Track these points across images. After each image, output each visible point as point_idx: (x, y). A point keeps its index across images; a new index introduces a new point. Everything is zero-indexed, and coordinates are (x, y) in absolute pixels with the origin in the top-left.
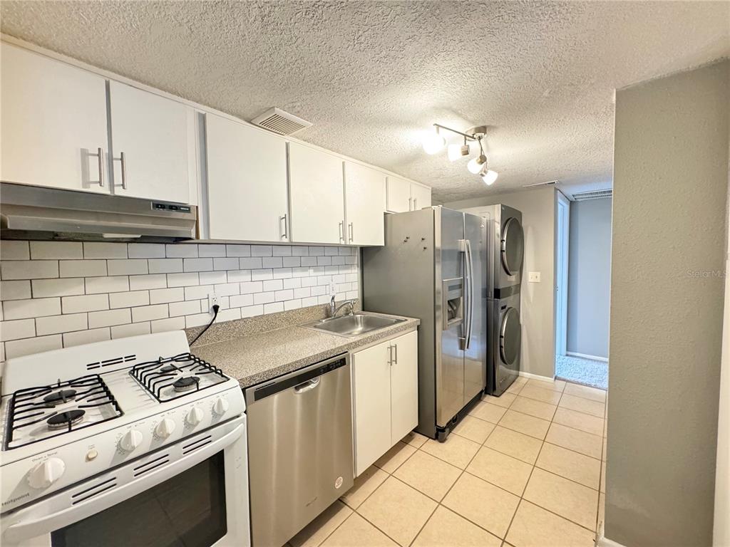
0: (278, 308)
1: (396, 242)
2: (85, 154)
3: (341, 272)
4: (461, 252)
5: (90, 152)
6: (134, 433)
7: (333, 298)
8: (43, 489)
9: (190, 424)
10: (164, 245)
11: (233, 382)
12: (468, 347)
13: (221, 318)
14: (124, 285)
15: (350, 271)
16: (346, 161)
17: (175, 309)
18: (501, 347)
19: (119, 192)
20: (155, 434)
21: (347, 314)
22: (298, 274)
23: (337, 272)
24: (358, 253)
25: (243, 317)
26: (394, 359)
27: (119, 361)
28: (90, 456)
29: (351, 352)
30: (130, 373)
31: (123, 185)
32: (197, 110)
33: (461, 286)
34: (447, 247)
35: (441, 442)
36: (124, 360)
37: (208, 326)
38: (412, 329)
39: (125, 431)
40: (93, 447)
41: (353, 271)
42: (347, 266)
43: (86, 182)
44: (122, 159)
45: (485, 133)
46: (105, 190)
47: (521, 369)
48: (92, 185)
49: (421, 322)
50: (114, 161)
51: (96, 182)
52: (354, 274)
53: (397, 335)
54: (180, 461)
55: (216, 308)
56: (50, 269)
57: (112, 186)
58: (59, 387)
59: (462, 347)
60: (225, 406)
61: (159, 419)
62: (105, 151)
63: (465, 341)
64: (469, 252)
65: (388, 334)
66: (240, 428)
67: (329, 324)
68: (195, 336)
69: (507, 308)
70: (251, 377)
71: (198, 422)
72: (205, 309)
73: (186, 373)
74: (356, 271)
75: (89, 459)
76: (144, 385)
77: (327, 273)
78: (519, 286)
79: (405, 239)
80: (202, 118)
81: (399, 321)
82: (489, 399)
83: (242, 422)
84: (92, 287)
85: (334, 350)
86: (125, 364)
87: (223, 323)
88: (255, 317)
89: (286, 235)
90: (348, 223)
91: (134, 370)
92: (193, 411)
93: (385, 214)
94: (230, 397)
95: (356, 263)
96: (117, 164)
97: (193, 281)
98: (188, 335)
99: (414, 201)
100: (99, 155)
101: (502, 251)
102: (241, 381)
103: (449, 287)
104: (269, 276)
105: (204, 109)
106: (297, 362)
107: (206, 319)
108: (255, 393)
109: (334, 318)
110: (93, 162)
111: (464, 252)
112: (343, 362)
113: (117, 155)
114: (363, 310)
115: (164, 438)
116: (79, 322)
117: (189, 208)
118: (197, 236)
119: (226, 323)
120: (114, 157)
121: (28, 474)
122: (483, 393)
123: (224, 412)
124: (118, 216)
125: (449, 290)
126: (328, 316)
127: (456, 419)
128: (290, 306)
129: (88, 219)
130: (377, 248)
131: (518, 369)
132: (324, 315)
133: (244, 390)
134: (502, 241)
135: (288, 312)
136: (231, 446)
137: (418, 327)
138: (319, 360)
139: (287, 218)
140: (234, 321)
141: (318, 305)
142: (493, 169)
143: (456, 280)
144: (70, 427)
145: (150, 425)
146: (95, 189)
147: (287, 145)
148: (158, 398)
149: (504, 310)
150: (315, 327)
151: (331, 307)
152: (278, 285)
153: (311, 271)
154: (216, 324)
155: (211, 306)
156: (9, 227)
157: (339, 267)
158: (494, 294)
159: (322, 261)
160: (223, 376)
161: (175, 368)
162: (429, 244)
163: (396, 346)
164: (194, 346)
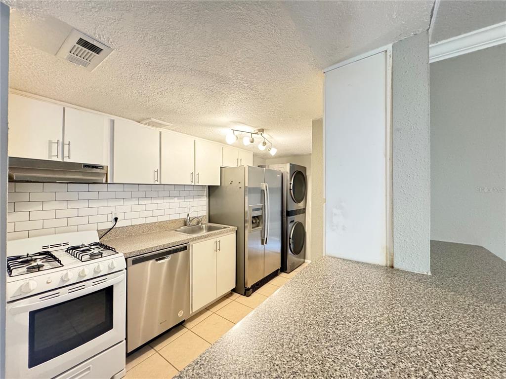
0: (154, 220)
1: (226, 183)
2: (50, 142)
3: (195, 200)
4: (262, 190)
5: (53, 142)
6: (69, 273)
7: (188, 215)
8: (27, 293)
9: (96, 272)
10: (88, 185)
11: (121, 254)
12: (266, 243)
13: (119, 224)
14: (64, 205)
15: (201, 199)
16: (196, 140)
17: (92, 219)
18: (290, 244)
19: (66, 160)
20: (79, 275)
21: (198, 224)
22: (167, 201)
23: (192, 200)
24: (206, 189)
25: (132, 224)
26: (218, 248)
27: (59, 245)
28: (49, 282)
29: (191, 243)
30: (65, 251)
31: (69, 157)
32: (110, 118)
33: (263, 208)
34: (252, 186)
35: (247, 297)
36: (62, 245)
37: (111, 229)
38: (232, 232)
39: (65, 272)
40: (49, 278)
41: (203, 199)
42: (199, 196)
43: (50, 156)
44: (69, 144)
45: (263, 132)
46: (60, 160)
47: (306, 258)
48: (53, 157)
49: (238, 229)
50: (65, 145)
51: (55, 156)
52: (204, 201)
53: (221, 235)
54: (90, 288)
55: (116, 219)
56: (26, 197)
57: (63, 157)
58: (27, 257)
59: (262, 243)
60: (115, 265)
61: (81, 268)
62: (61, 140)
63: (264, 239)
64: (267, 190)
65: (215, 234)
66: (123, 275)
67: (185, 230)
68: (103, 234)
69: (295, 222)
70: (130, 253)
71: (101, 271)
72: (110, 219)
73: (96, 251)
74: (205, 199)
75: (48, 283)
76: (74, 255)
77: (186, 200)
78: (305, 209)
79: (230, 182)
80: (113, 122)
81: (225, 228)
82: (283, 275)
83: (124, 273)
84: (47, 206)
85: (180, 242)
86: (63, 247)
87: (120, 227)
88: (140, 224)
89: (157, 180)
90: (196, 173)
91: (68, 250)
92: (99, 266)
93: (221, 168)
94: (117, 261)
95: (205, 194)
96: (66, 147)
97: (104, 204)
98: (99, 234)
99: (241, 160)
100: (58, 143)
101: (290, 190)
102: (125, 254)
103: (253, 209)
104: (150, 202)
105: (113, 117)
106: (157, 246)
107: (110, 225)
108: (133, 261)
109: (190, 225)
110: (55, 146)
111: (264, 190)
112: (185, 248)
113: (66, 142)
114: (209, 222)
115: (83, 277)
116: (39, 225)
117: (103, 167)
118: (107, 181)
119: (122, 227)
120: (65, 143)
121: (21, 286)
122: (279, 271)
123: (114, 267)
124: (64, 172)
125: (253, 211)
126: (185, 225)
127: (258, 284)
128: (161, 219)
129: (48, 174)
130: (216, 187)
131: (305, 258)
132: (183, 225)
133: (126, 259)
134: (291, 184)
135: (160, 222)
136: (118, 283)
137: (236, 231)
138: (170, 246)
139: (159, 171)
140: (127, 226)
141: (180, 219)
142: (275, 147)
143: (259, 205)
144: (39, 269)
145: (77, 271)
146: (54, 159)
147: (160, 133)
148: (81, 260)
149: (293, 224)
150: (176, 231)
151: (187, 220)
152: (155, 207)
153: (176, 199)
154: (116, 228)
155: (113, 218)
156: (14, 179)
157: (194, 197)
158: (286, 214)
159: (182, 193)
160: (115, 252)
161: (91, 248)
162: (242, 185)
163: (219, 241)
164: (102, 240)
